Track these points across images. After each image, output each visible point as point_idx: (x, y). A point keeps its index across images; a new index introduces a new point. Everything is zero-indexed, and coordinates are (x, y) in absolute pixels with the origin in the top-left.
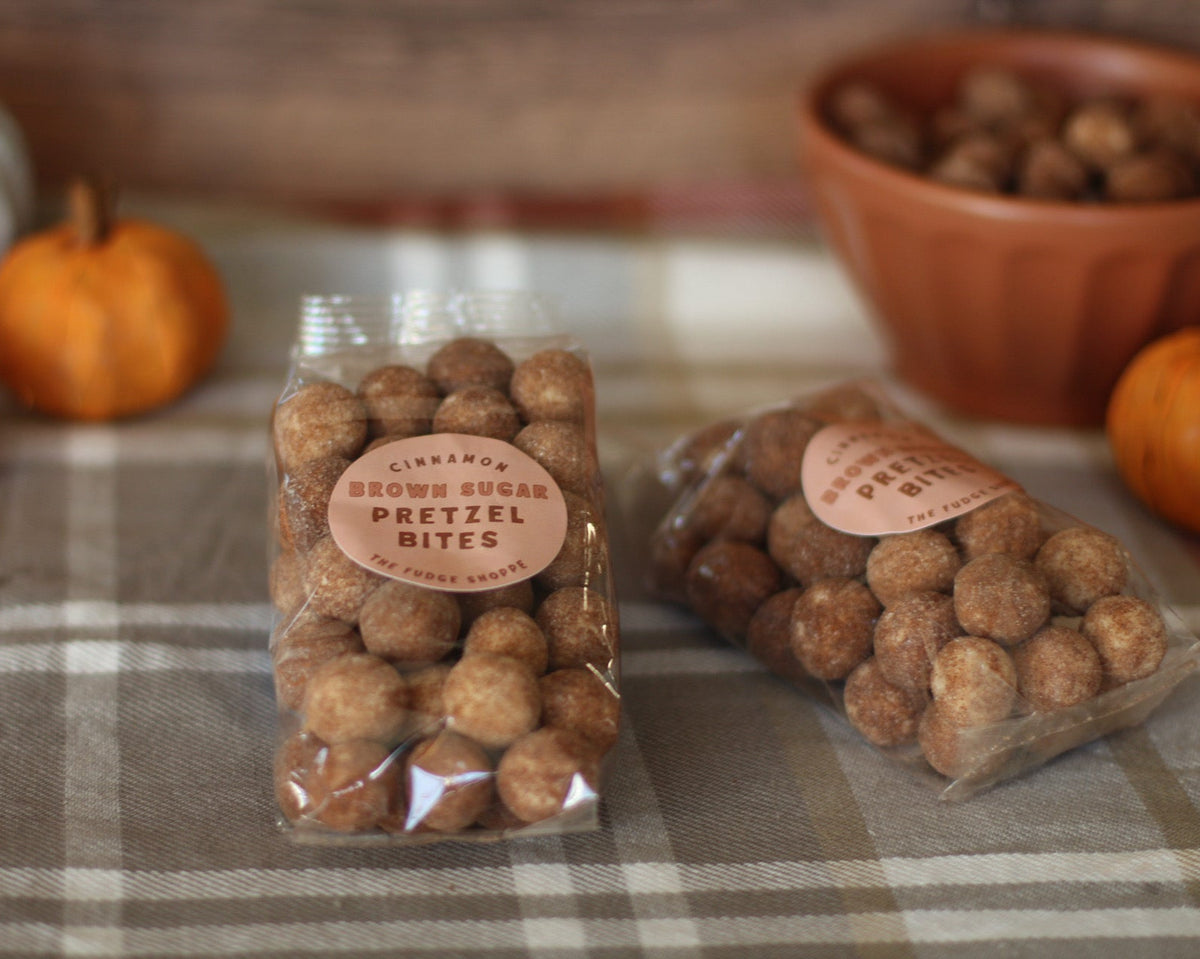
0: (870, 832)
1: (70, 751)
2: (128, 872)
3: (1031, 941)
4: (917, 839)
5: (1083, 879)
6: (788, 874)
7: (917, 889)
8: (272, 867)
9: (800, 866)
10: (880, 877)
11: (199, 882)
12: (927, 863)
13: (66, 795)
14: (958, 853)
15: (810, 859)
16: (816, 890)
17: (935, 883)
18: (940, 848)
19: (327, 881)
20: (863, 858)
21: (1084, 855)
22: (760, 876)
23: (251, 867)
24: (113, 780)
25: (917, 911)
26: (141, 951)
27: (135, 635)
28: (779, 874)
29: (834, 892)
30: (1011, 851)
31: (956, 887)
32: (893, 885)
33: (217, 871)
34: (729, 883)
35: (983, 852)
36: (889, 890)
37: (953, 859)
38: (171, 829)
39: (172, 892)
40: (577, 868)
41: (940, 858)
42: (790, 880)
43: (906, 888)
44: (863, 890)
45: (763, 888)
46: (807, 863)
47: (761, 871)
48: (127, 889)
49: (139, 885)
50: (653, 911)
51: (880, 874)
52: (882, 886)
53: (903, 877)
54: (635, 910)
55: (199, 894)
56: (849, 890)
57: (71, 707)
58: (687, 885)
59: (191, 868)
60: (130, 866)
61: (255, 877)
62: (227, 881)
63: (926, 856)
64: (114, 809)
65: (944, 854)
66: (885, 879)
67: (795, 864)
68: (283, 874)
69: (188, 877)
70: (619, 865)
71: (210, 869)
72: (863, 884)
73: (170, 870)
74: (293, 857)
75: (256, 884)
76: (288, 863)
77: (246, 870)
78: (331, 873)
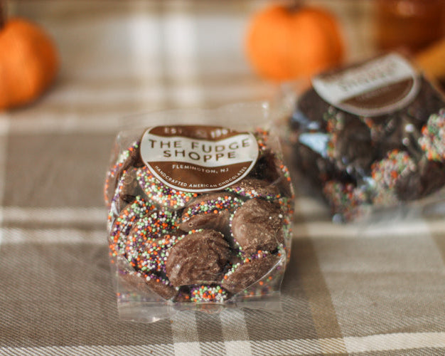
0: (339, 323)
4: (361, 326)
5: (435, 346)
6: (300, 346)
7: (360, 354)
8: (63, 345)
9: (306, 342)
10: (344, 348)
12: (365, 339)
14: (378, 334)
15: (311, 338)
16: (314, 355)
17: (369, 350)
18: (371, 331)
20: (336, 337)
21: (436, 333)
22: (288, 347)
23: (54, 345)
31: (378, 352)
32: (349, 352)
33: (38, 347)
36: (347, 354)
37: (377, 337)
40: (203, 344)
41: (370, 337)
42: (302, 350)
43: (355, 354)
44: (335, 355)
45: (289, 354)
46: (310, 340)
47: (289, 344)
51: (343, 346)
52: (343, 352)
53: (354, 348)
59: (25, 346)
61: (55, 351)
63: (364, 336)
67: (304, 341)
68: (68, 349)
69: (25, 351)
70: (223, 342)
71: (35, 346)
72: (336, 352)
73: (17, 347)
74: (73, 340)
75: (55, 355)
76: (71, 343)
77: (51, 347)
78: (90, 348)
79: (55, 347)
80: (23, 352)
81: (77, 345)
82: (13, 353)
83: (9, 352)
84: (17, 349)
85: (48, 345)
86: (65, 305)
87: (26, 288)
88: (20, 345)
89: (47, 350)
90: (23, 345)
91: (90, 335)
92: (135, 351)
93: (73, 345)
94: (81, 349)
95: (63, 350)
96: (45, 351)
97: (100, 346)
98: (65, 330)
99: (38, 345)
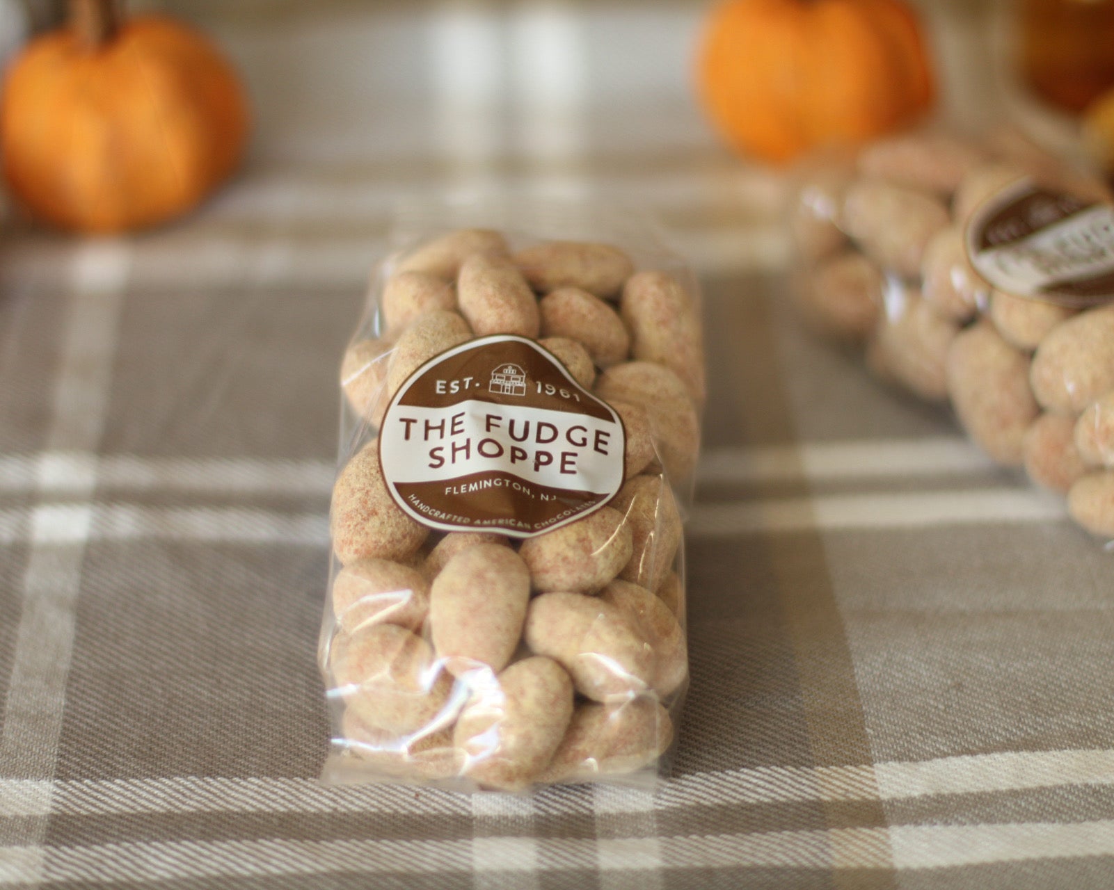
0: (869, 730)
1: (23, 631)
2: (59, 782)
3: (1028, 862)
4: (918, 736)
5: (1092, 782)
6: (771, 783)
7: (910, 801)
8: (212, 773)
9: (784, 773)
10: (871, 787)
11: (134, 793)
12: (925, 767)
13: (12, 684)
14: (958, 754)
15: (797, 764)
16: (799, 803)
17: (931, 793)
18: (942, 748)
19: (267, 794)
20: (856, 763)
21: (1098, 751)
22: (741, 786)
23: (191, 774)
24: (64, 666)
25: (907, 827)
26: (58, 877)
27: (108, 496)
28: (761, 783)
29: (818, 806)
30: (1017, 749)
31: (954, 796)
32: (884, 797)
33: (154, 779)
34: (705, 796)
35: (986, 751)
36: (879, 802)
37: (955, 762)
38: (113, 726)
39: (101, 805)
41: (939, 760)
42: (772, 791)
43: (898, 801)
44: (850, 803)
45: (743, 801)
46: (794, 770)
47: (744, 780)
48: (58, 802)
49: (70, 797)
50: (617, 831)
51: (872, 783)
52: (871, 798)
53: (895, 787)
54: (597, 831)
55: (132, 808)
56: (836, 803)
57: (32, 580)
58: (659, 802)
59: (126, 776)
60: (62, 774)
61: (193, 787)
62: (163, 791)
63: (925, 759)
64: (58, 701)
65: (944, 755)
66: (876, 789)
67: (780, 770)
68: (222, 783)
69: (122, 787)
71: (147, 776)
72: (852, 797)
73: (103, 778)
74: (237, 763)
75: (193, 796)
76: (231, 770)
77: (185, 778)
78: (275, 783)
79: (193, 778)
80: (118, 789)
81: (245, 775)
82: (97, 791)
83: (85, 789)
84: (104, 783)
85: (176, 775)
86: (225, 681)
87: (138, 643)
88: (112, 774)
89: (175, 786)
90: (120, 775)
91: (276, 753)
92: (380, 792)
93: (236, 776)
94: (253, 783)
95: (211, 785)
96: (170, 787)
97: (299, 779)
98: (221, 740)
99: (155, 773)
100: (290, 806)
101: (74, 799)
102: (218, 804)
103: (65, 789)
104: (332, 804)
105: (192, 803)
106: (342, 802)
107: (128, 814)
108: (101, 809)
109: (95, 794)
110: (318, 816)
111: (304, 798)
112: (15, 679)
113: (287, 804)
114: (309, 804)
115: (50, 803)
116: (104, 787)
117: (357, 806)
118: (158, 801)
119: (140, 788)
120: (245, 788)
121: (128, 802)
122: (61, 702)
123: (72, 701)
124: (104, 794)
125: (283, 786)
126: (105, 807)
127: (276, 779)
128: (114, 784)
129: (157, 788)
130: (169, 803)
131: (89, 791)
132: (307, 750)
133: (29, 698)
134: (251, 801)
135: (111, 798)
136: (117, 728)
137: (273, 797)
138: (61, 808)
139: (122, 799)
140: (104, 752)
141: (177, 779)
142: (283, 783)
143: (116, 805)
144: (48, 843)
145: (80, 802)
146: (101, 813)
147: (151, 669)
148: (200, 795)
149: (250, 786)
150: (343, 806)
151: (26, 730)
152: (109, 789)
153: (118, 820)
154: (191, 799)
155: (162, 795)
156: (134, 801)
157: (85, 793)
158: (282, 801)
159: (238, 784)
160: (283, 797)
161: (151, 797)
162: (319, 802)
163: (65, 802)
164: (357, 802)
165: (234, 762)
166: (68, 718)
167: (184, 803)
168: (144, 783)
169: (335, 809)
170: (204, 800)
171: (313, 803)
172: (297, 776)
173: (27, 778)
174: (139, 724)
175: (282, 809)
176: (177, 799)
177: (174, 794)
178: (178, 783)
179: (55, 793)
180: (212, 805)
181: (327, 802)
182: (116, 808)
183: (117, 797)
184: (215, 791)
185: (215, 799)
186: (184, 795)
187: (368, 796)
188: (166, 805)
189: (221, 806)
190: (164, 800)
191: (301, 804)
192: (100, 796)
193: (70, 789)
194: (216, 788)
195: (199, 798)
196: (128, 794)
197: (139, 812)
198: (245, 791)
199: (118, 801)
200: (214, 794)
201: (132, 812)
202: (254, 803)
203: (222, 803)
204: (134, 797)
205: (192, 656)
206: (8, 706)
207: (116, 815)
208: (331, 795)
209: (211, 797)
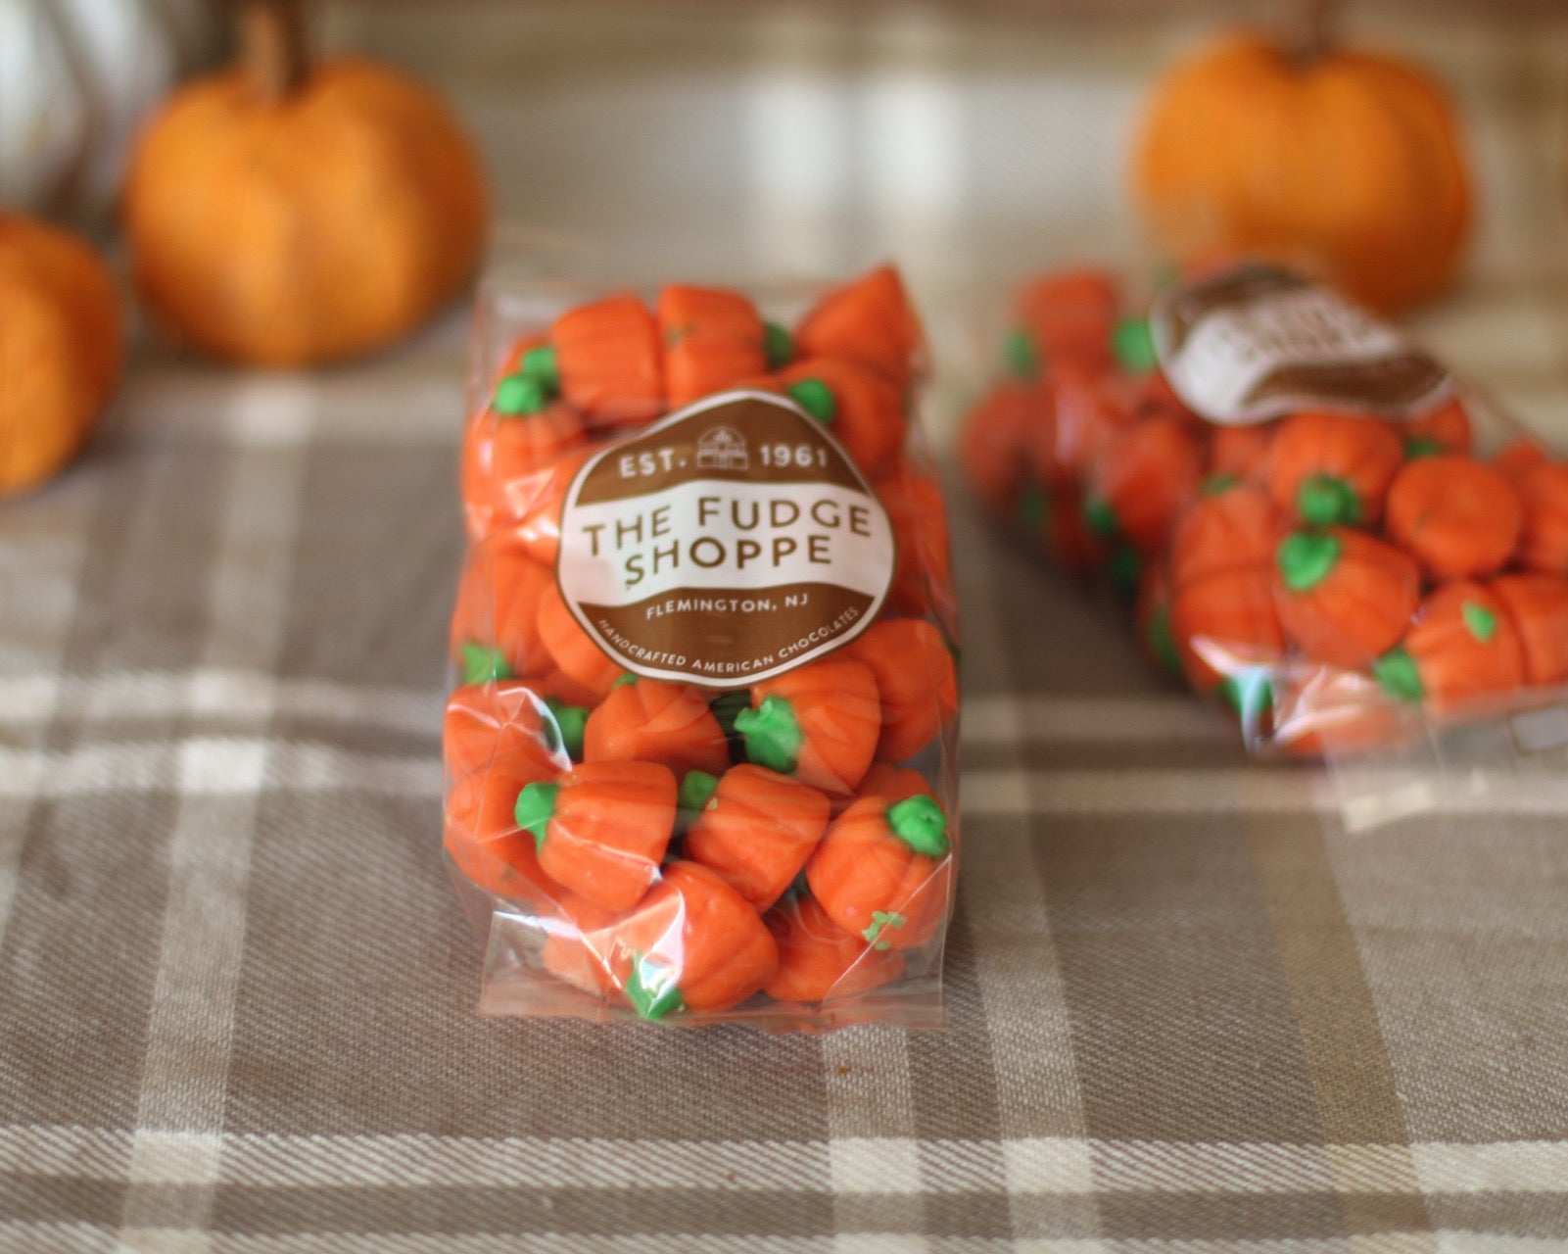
0: (1401, 1096)
1: (171, 922)
2: (231, 1136)
4: (1473, 1109)
6: (1262, 1167)
7: (1464, 1199)
8: (456, 1134)
9: (1281, 1153)
10: (1407, 1175)
11: (339, 1156)
12: (1484, 1152)
13: (156, 998)
14: (1534, 1138)
15: (1300, 1142)
16: (1303, 1197)
17: (1494, 1189)
18: (1507, 1128)
19: (534, 1161)
20: (1384, 1141)
22: (1218, 1167)
23: (422, 1131)
24: (231, 973)
25: (1462, 1233)
27: (292, 730)
28: (1249, 1166)
29: (1333, 1201)
31: (1527, 1195)
32: (1427, 1191)
33: (368, 1137)
34: (1168, 1179)
36: (1419, 1199)
38: (308, 1061)
39: (292, 1172)
40: (930, 1146)
41: (1505, 1144)
42: (1265, 1177)
43: (1447, 1197)
44: (1379, 1199)
45: (1223, 1189)
46: (1296, 1148)
47: (1221, 1159)
48: (228, 1166)
49: (246, 1159)
50: (1042, 1226)
51: (1407, 1170)
52: (1410, 1192)
53: (1444, 1178)
54: (1015, 1224)
55: (337, 1178)
56: (1356, 1198)
57: (180, 849)
58: (1101, 1181)
59: (329, 1131)
60: (235, 1124)
61: (425, 1148)
62: (380, 1153)
63: (1484, 1141)
64: (225, 1025)
65: (1512, 1138)
66: (1415, 1178)
67: (1275, 1148)
68: (470, 1147)
69: (323, 1147)
70: (998, 1142)
71: (360, 1132)
72: (1380, 1188)
73: (296, 1133)
74: (489, 1116)
75: (426, 1161)
76: (481, 1127)
77: (415, 1136)
78: (545, 1146)
79: (426, 1136)
80: (318, 1151)
81: (501, 1134)
82: (286, 1151)
83: (269, 1148)
84: (297, 1140)
85: (400, 1131)
87: (338, 944)
88: (307, 1129)
89: (399, 1146)
90: (319, 1128)
91: (545, 1102)
92: (698, 1159)
93: (488, 1135)
94: (513, 1146)
95: (453, 1148)
96: (392, 1148)
97: (579, 1141)
98: (463, 1083)
99: (371, 1128)
100: (568, 1178)
101: (251, 1162)
102: (462, 1175)
103: (238, 1148)
104: (629, 1177)
105: (424, 1171)
106: (644, 1174)
107: (331, 1187)
108: (292, 1178)
109: (284, 1156)
110: (610, 1193)
111: (588, 1167)
112: (161, 990)
113: (562, 1175)
114: (594, 1176)
115: (216, 1166)
116: (297, 1146)
117: (665, 1179)
118: (375, 1168)
119: (350, 1149)
120: (502, 1152)
121: (332, 1169)
122: (228, 1026)
123: (245, 1025)
124: (296, 1157)
125: (557, 1150)
126: (297, 1175)
127: (546, 1140)
128: (311, 1142)
129: (373, 1150)
130: (392, 1171)
131: (274, 1151)
132: (590, 1098)
133: (183, 1019)
134: (511, 1171)
135: (307, 1162)
136: (313, 1063)
137: (543, 1165)
138: (234, 1174)
139: (322, 1165)
140: (295, 1093)
141: (404, 1137)
142: (558, 1146)
143: (314, 1173)
144: (215, 1228)
145: (260, 1167)
146: (291, 1184)
147: (357, 980)
148: (435, 1160)
149: (508, 1150)
150: (646, 1180)
151: (179, 1060)
152: (303, 1149)
153: (318, 1197)
154: (422, 1165)
155: (380, 1159)
156: (339, 1168)
157: (269, 1154)
158: (555, 1171)
159: (491, 1147)
160: (557, 1166)
161: (364, 1162)
162: (611, 1173)
163: (239, 1166)
164: (666, 1174)
165: (484, 1114)
166: (240, 1048)
167: (412, 1171)
168: (355, 1142)
169: (633, 1184)
170: (442, 1168)
171: (601, 1174)
172: (576, 1136)
173: (183, 1129)
174: (345, 1059)
175: (556, 1183)
176: (403, 1166)
177: (398, 1157)
178: (405, 1143)
179: (224, 1153)
180: (454, 1176)
181: (622, 1173)
182: (313, 1178)
183: (316, 1162)
184: (458, 1156)
185: (458, 1166)
186: (412, 1159)
187: (681, 1165)
188: (385, 1173)
189: (466, 1177)
190: (384, 1166)
191: (582, 1175)
192: (290, 1159)
193: (247, 1147)
194: (459, 1151)
195: (434, 1165)
196: (332, 1158)
197: (347, 1185)
198: (501, 1156)
199: (317, 1168)
200: (457, 1161)
201: (337, 1184)
202: (516, 1173)
203: (467, 1172)
204: (339, 1162)
205: (417, 963)
206: (151, 1028)
207: (314, 1189)
208: (627, 1164)
209: (452, 1163)
